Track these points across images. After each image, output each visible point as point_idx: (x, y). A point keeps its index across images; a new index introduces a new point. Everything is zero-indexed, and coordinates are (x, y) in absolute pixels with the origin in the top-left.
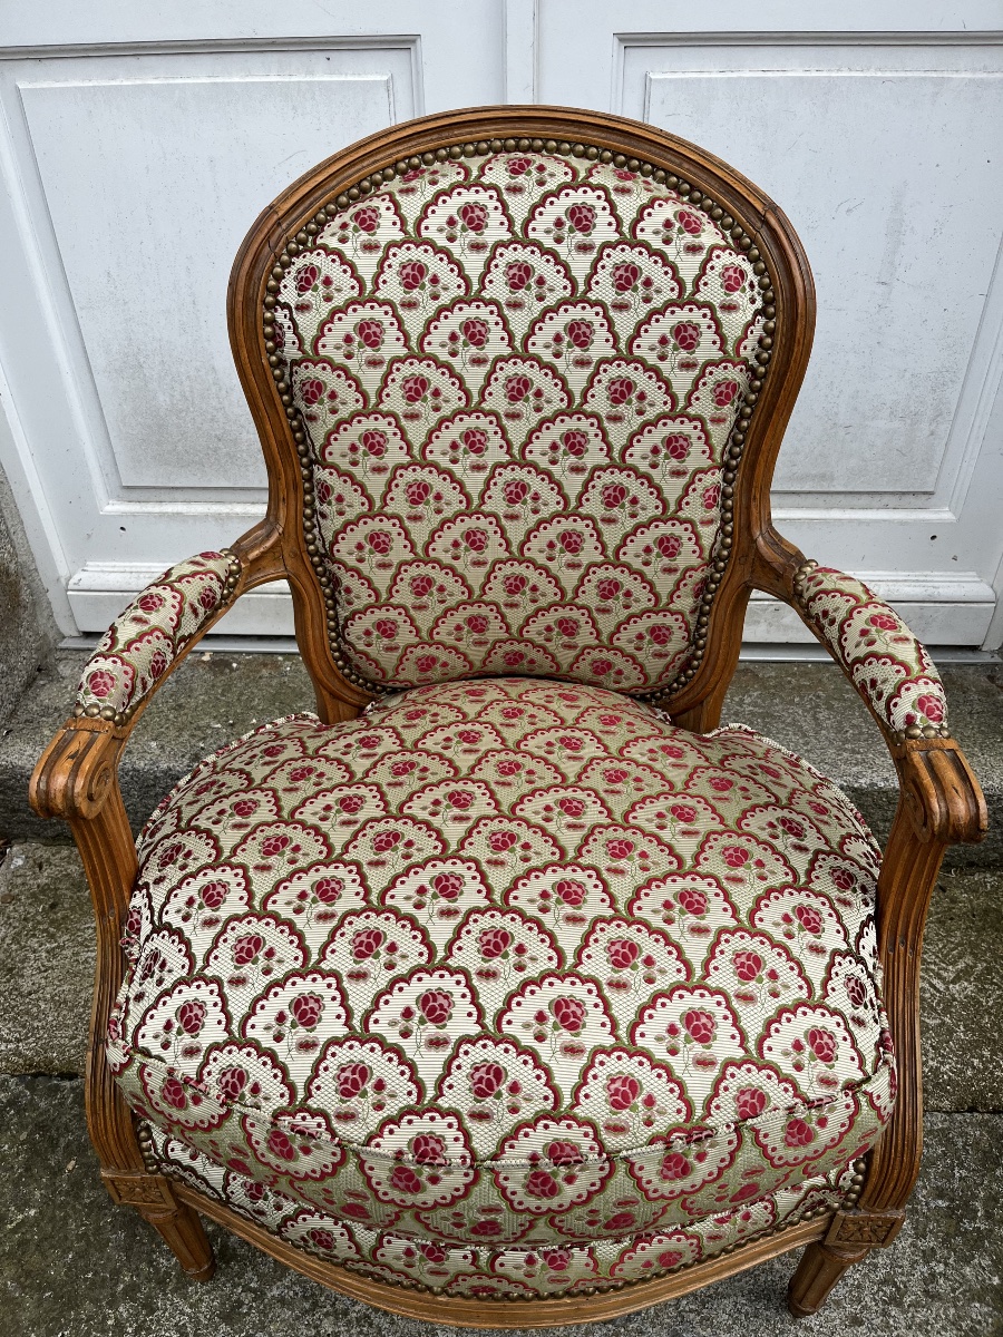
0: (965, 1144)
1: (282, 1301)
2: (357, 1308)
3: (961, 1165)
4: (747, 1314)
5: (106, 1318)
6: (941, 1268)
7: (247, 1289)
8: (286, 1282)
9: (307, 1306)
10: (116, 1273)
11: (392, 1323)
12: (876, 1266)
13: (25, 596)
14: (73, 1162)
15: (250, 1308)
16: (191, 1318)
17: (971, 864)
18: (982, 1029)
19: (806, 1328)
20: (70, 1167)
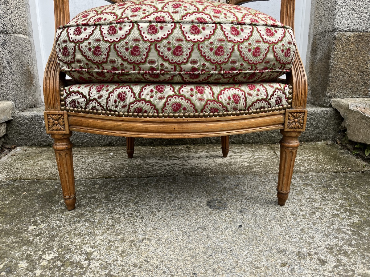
0: (323, 177)
1: (100, 212)
2: (127, 212)
3: (324, 180)
4: (265, 206)
5: (30, 220)
6: (326, 195)
7: (87, 211)
8: (102, 208)
9: (109, 213)
10: (37, 211)
11: (141, 214)
12: (304, 196)
13: (34, 83)
14: (25, 192)
15: (87, 214)
16: (64, 218)
17: (307, 141)
18: (321, 162)
19: (285, 207)
20: (24, 193)
